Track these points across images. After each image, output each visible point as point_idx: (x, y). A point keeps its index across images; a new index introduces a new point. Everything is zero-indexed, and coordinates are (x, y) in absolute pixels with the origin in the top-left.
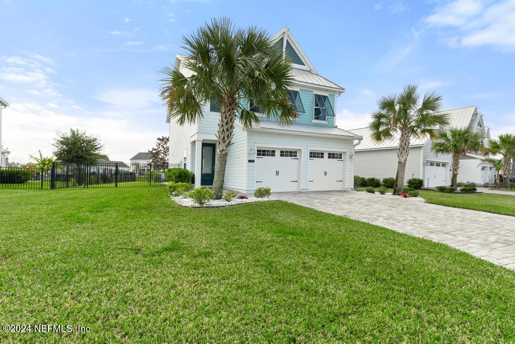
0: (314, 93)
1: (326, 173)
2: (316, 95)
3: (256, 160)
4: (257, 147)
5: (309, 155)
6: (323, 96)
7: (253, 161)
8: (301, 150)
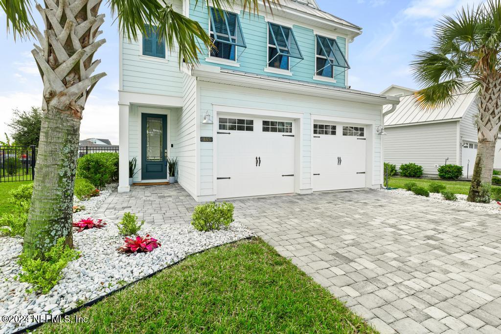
0: (315, 33)
1: (339, 160)
2: (319, 37)
3: (215, 136)
4: (218, 113)
5: (312, 129)
6: (330, 39)
7: (210, 140)
8: (299, 119)
